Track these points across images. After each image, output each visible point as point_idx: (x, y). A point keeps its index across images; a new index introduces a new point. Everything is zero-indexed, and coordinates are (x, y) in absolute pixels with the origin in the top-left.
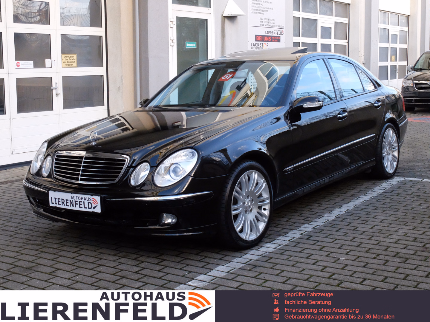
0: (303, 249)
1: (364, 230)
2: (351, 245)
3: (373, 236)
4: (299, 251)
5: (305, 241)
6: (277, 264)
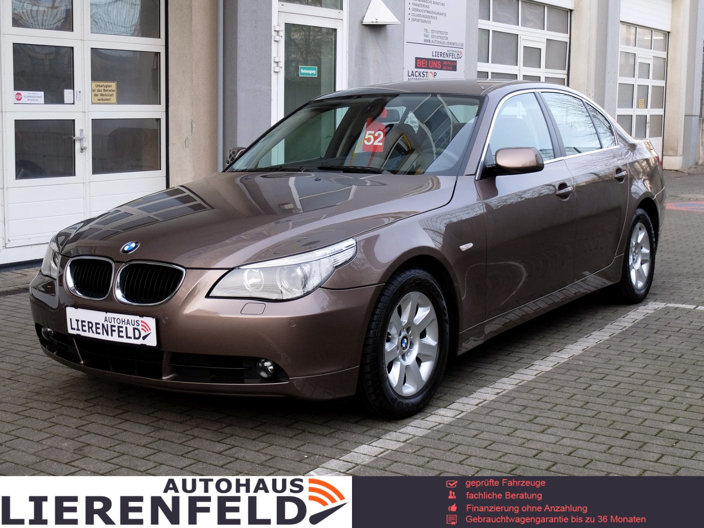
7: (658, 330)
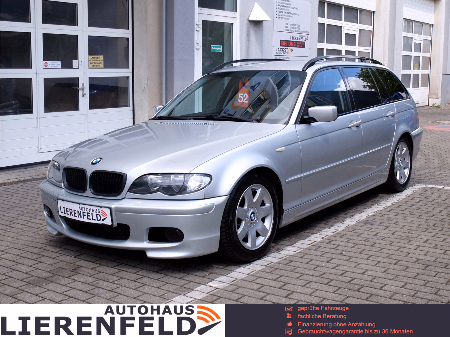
0: (323, 253)
1: (385, 235)
2: (372, 250)
3: (394, 242)
4: (320, 255)
5: (326, 245)
6: (298, 267)
7: (421, 201)
